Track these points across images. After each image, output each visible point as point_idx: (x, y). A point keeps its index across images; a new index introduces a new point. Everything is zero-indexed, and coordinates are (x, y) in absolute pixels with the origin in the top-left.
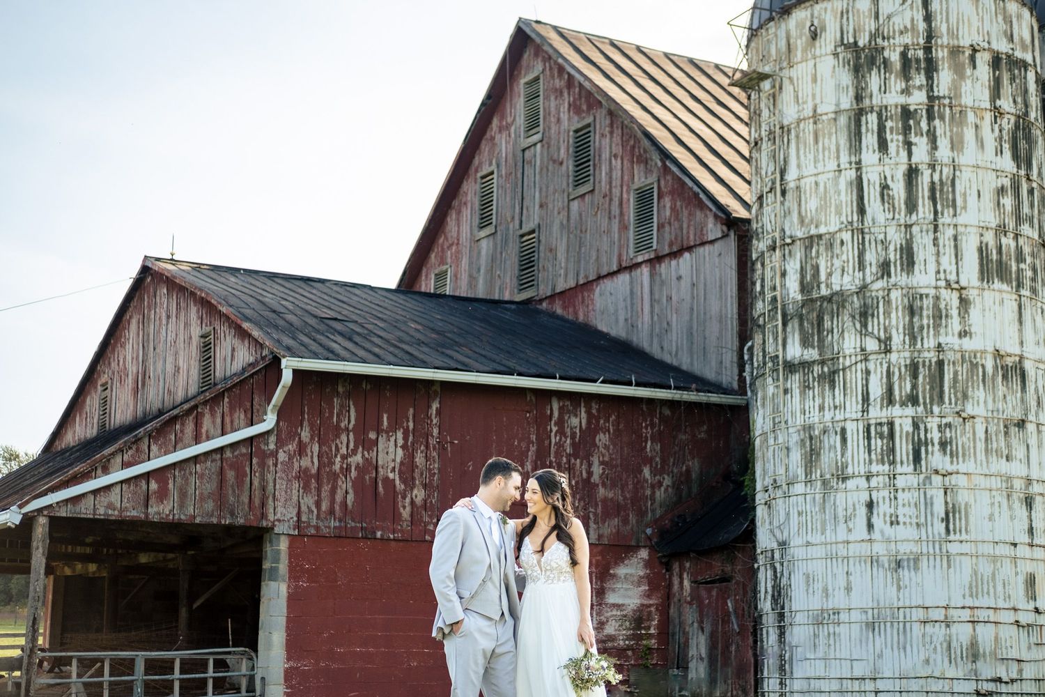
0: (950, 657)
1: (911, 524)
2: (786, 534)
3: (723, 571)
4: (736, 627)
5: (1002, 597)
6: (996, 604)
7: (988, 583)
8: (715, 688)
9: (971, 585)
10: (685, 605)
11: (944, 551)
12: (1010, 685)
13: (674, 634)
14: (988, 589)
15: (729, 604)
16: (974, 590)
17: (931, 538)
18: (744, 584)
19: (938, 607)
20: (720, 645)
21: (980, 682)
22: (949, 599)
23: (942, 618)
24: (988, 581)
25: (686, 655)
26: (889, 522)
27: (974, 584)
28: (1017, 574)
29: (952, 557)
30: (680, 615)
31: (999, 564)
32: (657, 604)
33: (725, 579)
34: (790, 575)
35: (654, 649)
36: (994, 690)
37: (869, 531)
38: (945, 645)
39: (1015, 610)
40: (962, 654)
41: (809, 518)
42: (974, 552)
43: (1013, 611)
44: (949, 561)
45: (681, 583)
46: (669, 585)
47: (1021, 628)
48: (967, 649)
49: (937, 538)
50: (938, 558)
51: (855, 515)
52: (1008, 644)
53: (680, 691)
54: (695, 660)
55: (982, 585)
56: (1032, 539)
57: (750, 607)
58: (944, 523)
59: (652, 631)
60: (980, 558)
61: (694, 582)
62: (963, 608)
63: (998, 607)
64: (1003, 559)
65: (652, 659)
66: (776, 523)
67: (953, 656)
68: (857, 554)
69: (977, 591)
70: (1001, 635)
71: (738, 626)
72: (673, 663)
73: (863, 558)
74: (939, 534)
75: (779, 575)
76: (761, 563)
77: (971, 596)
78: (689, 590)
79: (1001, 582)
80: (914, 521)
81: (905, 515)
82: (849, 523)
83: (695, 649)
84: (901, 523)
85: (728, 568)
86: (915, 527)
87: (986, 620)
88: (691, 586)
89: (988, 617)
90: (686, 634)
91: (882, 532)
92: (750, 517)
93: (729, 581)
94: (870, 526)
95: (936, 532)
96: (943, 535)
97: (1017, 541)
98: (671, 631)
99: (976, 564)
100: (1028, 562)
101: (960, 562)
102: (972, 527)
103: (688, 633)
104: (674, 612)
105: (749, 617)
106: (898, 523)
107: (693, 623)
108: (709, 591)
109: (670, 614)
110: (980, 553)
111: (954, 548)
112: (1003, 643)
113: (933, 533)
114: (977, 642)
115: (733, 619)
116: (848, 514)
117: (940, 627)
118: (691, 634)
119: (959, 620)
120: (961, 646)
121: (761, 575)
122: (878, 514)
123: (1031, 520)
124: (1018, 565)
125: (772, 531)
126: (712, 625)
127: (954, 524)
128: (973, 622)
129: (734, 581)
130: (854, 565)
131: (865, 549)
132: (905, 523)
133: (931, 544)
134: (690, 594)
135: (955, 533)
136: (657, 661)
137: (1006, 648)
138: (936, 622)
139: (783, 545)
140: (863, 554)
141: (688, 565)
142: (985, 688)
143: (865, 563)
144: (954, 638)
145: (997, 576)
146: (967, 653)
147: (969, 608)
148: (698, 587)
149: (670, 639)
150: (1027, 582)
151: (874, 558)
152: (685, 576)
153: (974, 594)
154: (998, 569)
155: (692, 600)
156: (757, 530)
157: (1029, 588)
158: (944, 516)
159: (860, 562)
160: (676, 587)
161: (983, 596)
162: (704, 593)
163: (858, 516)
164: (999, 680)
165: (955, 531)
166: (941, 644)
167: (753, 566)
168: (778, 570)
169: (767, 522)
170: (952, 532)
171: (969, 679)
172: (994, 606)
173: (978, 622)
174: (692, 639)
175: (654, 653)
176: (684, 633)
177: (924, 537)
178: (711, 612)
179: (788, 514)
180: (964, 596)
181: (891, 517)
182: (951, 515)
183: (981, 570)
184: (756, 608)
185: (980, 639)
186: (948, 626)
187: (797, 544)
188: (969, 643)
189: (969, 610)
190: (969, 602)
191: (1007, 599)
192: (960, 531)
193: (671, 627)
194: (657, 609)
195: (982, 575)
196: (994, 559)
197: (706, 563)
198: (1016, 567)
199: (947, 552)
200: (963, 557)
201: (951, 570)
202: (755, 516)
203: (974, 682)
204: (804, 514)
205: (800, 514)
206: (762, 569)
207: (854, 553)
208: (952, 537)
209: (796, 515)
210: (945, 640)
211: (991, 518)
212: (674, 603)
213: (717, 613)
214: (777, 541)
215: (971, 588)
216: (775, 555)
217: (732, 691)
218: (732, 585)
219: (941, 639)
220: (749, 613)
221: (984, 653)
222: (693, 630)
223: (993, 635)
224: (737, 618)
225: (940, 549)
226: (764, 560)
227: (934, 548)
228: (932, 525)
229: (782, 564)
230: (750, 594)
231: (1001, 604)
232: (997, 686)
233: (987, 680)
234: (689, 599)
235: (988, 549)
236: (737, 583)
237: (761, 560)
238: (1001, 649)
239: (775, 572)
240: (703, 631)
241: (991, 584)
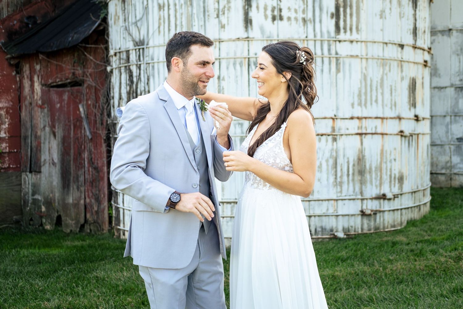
0: (336, 175)
1: (296, 19)
2: (143, 32)
3: (74, 74)
4: (88, 133)
5: (390, 106)
6: (383, 113)
7: (377, 90)
8: (68, 194)
9: (360, 92)
10: (36, 108)
11: (333, 52)
12: (392, 201)
13: (26, 138)
14: (377, 96)
15: (81, 109)
16: (363, 97)
17: (318, 37)
18: (96, 89)
19: (325, 118)
20: (72, 151)
21: (365, 201)
22: (337, 109)
23: (329, 131)
24: (377, 87)
25: (39, 159)
26: (270, 17)
27: (363, 91)
28: (402, 79)
29: (341, 60)
30: (32, 118)
31: (387, 68)
32: (7, 108)
33: (76, 83)
34: (148, 80)
35: (5, 153)
36: (378, 209)
37: (246, 27)
38: (331, 162)
39: (400, 118)
40: (348, 171)
41: (172, 12)
42: (364, 54)
43: (398, 120)
44: (337, 64)
45: (32, 86)
46: (20, 87)
47: (403, 138)
48: (354, 165)
49: (326, 37)
50: (326, 60)
51: (229, 10)
52: (393, 157)
53: (33, 195)
54: (47, 165)
55: (371, 91)
56: (416, 41)
57: (102, 114)
58: (333, 21)
59: (3, 135)
60: (370, 61)
61: (45, 85)
62: (352, 118)
63: (385, 116)
64: (392, 62)
65: (3, 163)
66: (132, 19)
67: (339, 174)
68: (232, 55)
69: (366, 100)
70: (386, 148)
71: (91, 133)
72: (26, 167)
73: (238, 61)
74: (328, 32)
75: (135, 80)
76: (114, 66)
77: (360, 104)
78: (39, 94)
79: (389, 88)
80: (300, 16)
81: (289, 9)
82: (222, 18)
83: (47, 153)
84: (285, 18)
85: (79, 71)
86: (301, 24)
87: (374, 132)
88: (42, 90)
89: (376, 128)
90: (37, 138)
91: (262, 30)
92: (102, 16)
93: (80, 85)
94: (248, 22)
95: (325, 30)
96: (333, 34)
97: (404, 42)
98: (22, 135)
99: (366, 69)
100: (412, 65)
101: (350, 65)
102: (363, 26)
103: (40, 137)
104: (26, 116)
105: (102, 124)
106: (281, 18)
107: (44, 127)
108: (60, 95)
109: (22, 118)
110: (370, 56)
111: (343, 49)
112: (388, 156)
113: (321, 32)
114: (364, 156)
115: (85, 124)
116: (221, 7)
117: (327, 141)
118: (42, 138)
119: (347, 132)
120: (348, 162)
121: (115, 80)
122: (258, 7)
123: (416, 20)
124: (404, 68)
125: (127, 29)
126: (64, 130)
127: (345, 21)
128: (361, 134)
129: (85, 85)
130: (228, 68)
131: (241, 49)
132: (289, 19)
133: (318, 44)
134: (42, 98)
135: (345, 32)
136: (9, 165)
137: (391, 161)
138: (322, 135)
139: (140, 45)
140: (238, 55)
141: (38, 67)
142: (369, 207)
143: (241, 66)
144: (341, 153)
145: (385, 82)
146: (354, 170)
147: (358, 118)
148: (49, 91)
149: (23, 143)
150: (410, 88)
151: (252, 60)
152: (36, 78)
153: (363, 102)
154: (386, 74)
155: (43, 103)
156: (110, 29)
157: (412, 95)
158: (333, 10)
159: (234, 64)
160: (27, 90)
161: (371, 104)
162: (55, 97)
163: (233, 10)
164: (383, 197)
165: (345, 29)
166: (327, 161)
167: (106, 69)
168: (135, 74)
169: (121, 18)
170: (342, 31)
171: (354, 199)
172: (381, 116)
173: (366, 134)
174: (44, 143)
175: (5, 157)
176: (36, 136)
177: (311, 36)
178: (62, 116)
179: (146, 8)
180: (353, 105)
181: (273, 11)
182: (342, 10)
183: (370, 75)
184: (109, 115)
185: (367, 154)
186: (335, 140)
187: (157, 43)
188: (356, 158)
189: (356, 121)
190: (358, 112)
191: (393, 107)
192: (351, 29)
193: (23, 130)
194: (7, 112)
195: (371, 81)
196: (384, 62)
197: (57, 65)
198: (402, 71)
199: (337, 54)
200: (353, 60)
201: (340, 75)
202: (107, 15)
203: (359, 202)
204: (166, 8)
205: (160, 7)
206: (116, 73)
207: (228, 54)
208: (342, 36)
209: (156, 8)
210: (331, 156)
211: (382, 15)
212: (26, 106)
213: (69, 118)
214: (133, 40)
215: (360, 95)
216: (131, 56)
217: (85, 198)
218: (84, 89)
219: (327, 155)
220: (102, 120)
221: (371, 169)
222: (45, 134)
223: (380, 148)
224: (89, 123)
225: (329, 50)
226: (118, 62)
227: (322, 49)
228: (321, 21)
229: (139, 67)
230: (102, 100)
231: (389, 113)
232: (380, 204)
233: (372, 199)
234: (40, 102)
235: (377, 51)
236: (89, 87)
237: (115, 62)
238: (386, 163)
239: (131, 76)
240: (55, 136)
241: (380, 91)
